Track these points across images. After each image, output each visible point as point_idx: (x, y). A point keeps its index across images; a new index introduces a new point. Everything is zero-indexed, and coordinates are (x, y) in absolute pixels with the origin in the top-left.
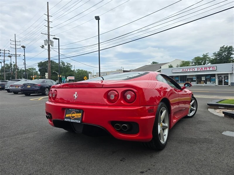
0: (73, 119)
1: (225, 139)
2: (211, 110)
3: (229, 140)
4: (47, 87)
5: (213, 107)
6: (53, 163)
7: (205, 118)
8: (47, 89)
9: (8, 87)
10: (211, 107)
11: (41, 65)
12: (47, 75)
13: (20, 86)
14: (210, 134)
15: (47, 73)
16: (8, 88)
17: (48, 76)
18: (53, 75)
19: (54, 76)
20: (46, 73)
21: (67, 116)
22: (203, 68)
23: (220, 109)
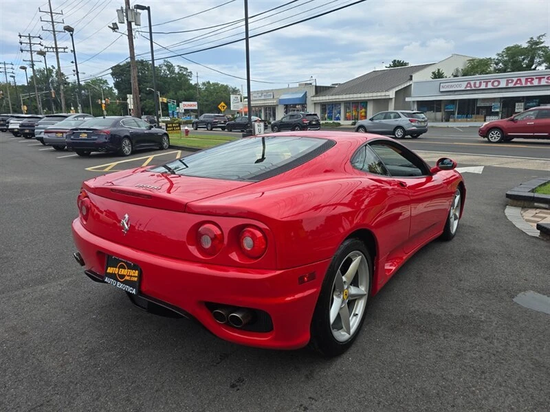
0: (122, 282)
1: (515, 321)
2: (512, 213)
3: (523, 325)
4: (127, 137)
5: (519, 203)
6: (77, 383)
7: (488, 239)
8: (127, 142)
9: (41, 132)
10: (515, 202)
11: (118, 71)
12: (130, 100)
13: (66, 133)
14: (481, 302)
15: (131, 96)
16: (42, 135)
17: (134, 102)
18: (149, 96)
19: (150, 99)
20: (128, 96)
21: (110, 270)
22: (523, 81)
23: (537, 208)
